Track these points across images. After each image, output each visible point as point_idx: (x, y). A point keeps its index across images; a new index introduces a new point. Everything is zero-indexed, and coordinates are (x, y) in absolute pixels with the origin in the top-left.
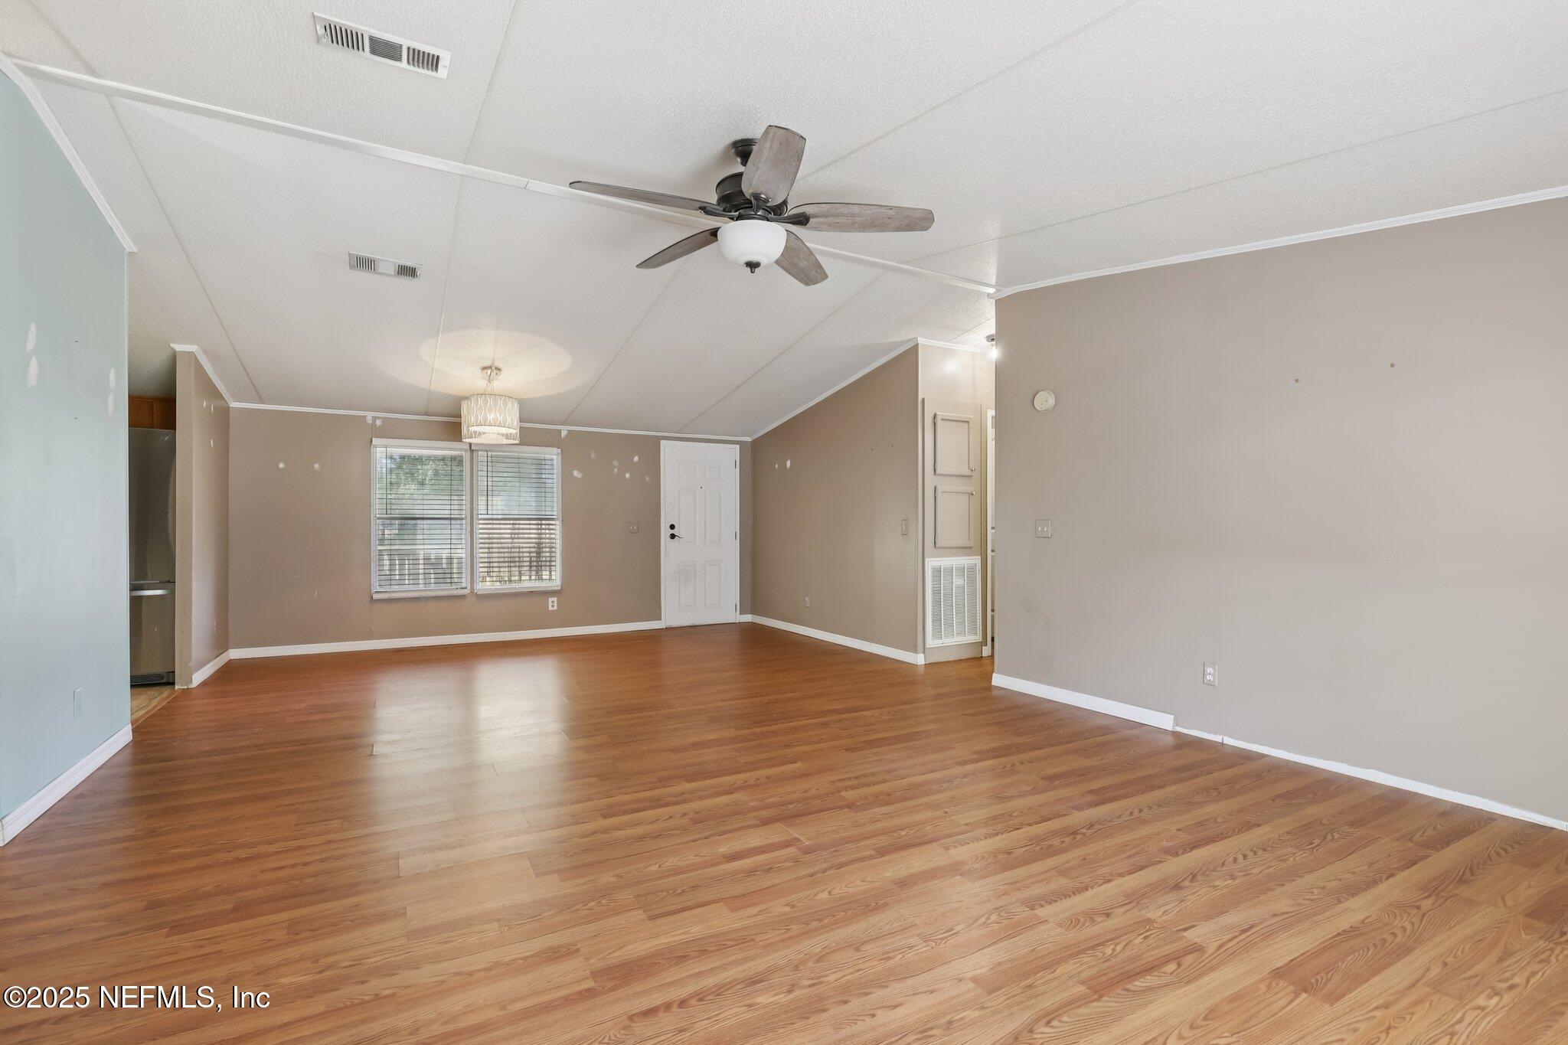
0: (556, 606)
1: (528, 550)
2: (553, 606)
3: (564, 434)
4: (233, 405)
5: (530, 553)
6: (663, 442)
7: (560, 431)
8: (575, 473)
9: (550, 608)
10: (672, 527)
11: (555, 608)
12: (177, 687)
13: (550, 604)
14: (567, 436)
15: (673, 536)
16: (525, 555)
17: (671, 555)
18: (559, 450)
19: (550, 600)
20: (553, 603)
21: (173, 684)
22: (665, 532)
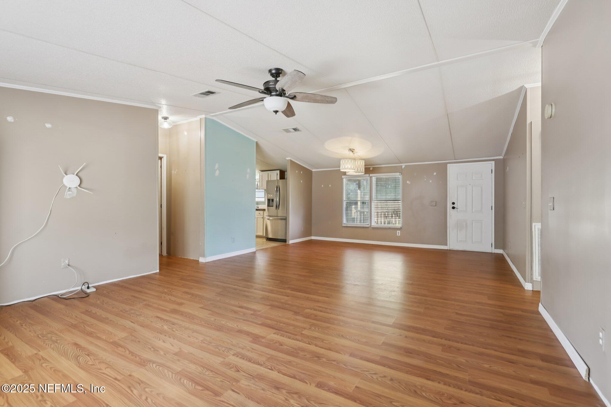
0: (400, 234)
1: (391, 212)
2: (399, 234)
3: (403, 167)
4: (313, 170)
5: (392, 213)
6: (448, 165)
7: (402, 166)
8: (408, 182)
9: (398, 235)
10: (453, 203)
11: (400, 235)
12: (287, 243)
13: (398, 233)
14: (404, 168)
15: (453, 208)
16: (390, 214)
17: (452, 217)
18: (400, 174)
19: (398, 231)
20: (399, 233)
21: (286, 242)
22: (450, 206)
